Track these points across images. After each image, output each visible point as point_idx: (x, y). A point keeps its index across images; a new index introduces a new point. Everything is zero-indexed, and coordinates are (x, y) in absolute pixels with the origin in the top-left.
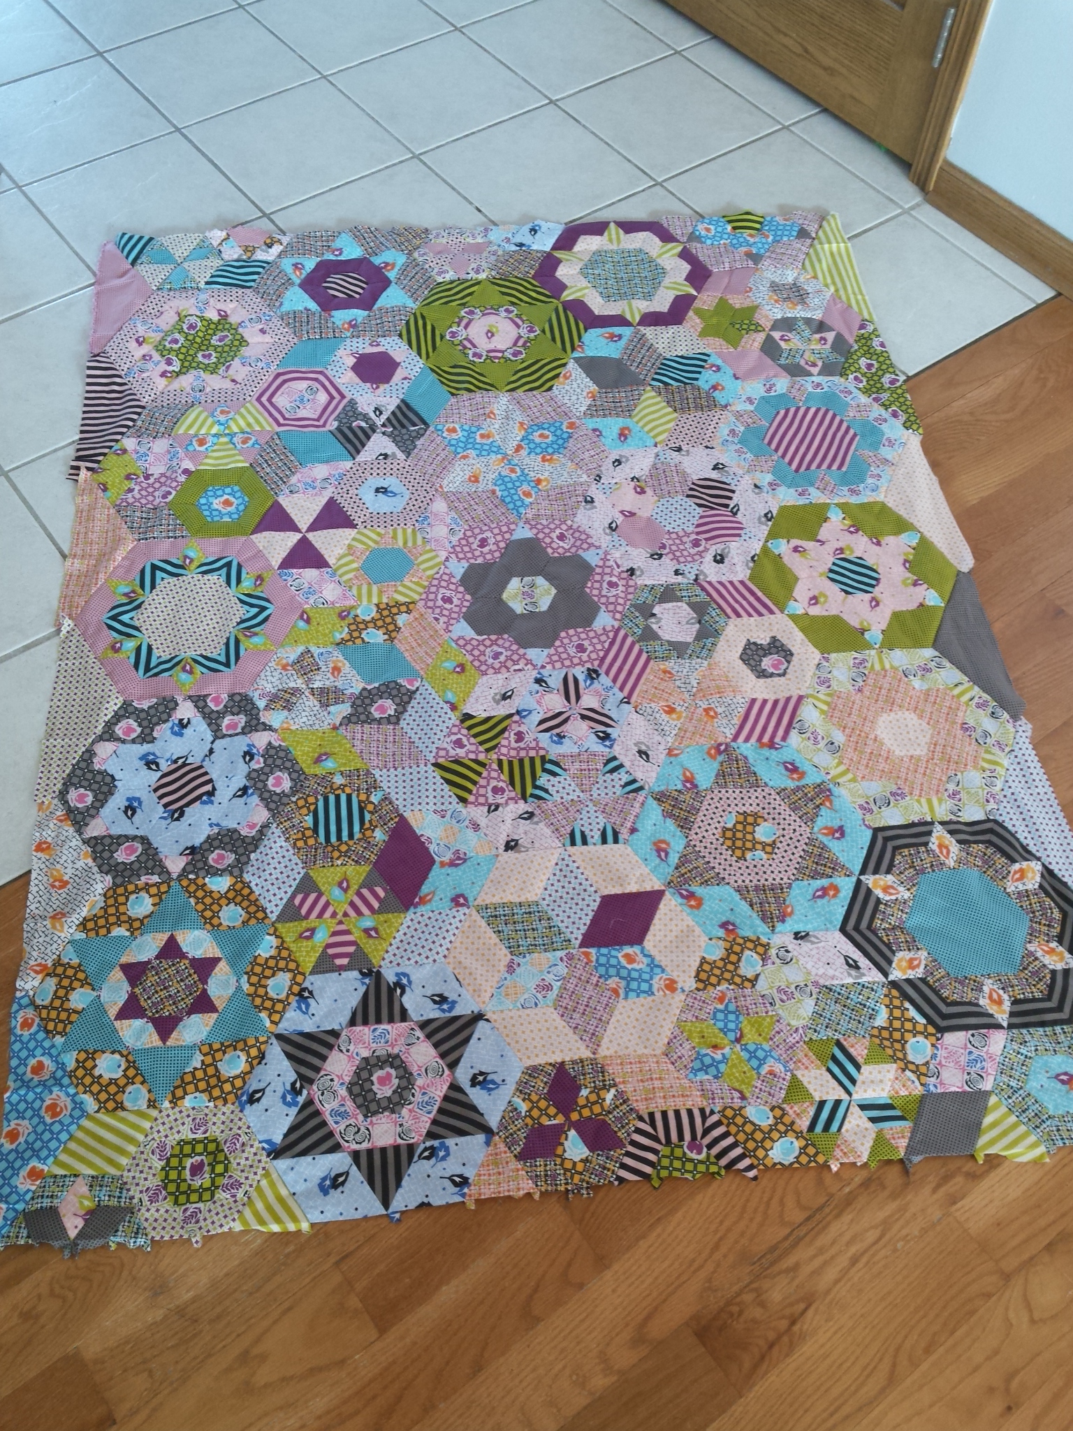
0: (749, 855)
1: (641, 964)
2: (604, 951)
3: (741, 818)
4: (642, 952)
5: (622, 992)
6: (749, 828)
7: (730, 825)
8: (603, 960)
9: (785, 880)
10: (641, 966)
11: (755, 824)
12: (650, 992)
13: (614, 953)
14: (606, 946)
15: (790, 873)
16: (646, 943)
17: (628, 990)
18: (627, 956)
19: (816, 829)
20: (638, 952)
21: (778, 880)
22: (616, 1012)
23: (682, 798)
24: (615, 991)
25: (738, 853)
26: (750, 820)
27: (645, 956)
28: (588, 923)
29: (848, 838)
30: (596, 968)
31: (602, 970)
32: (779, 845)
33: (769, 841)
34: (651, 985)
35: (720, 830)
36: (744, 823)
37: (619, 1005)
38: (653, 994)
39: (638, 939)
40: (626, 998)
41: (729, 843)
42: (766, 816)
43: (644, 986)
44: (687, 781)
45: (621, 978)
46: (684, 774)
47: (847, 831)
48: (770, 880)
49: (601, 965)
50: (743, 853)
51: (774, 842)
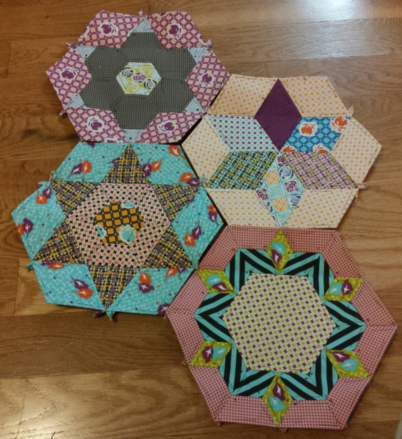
0: (100, 225)
1: (315, 127)
2: (292, 139)
3: (133, 212)
4: (307, 121)
5: (325, 148)
6: (126, 220)
7: (123, 206)
8: (298, 144)
9: (86, 258)
10: (316, 127)
11: (131, 224)
12: (337, 135)
13: (297, 135)
14: (289, 136)
15: (94, 260)
16: (303, 115)
17: (327, 145)
18: (304, 130)
19: (143, 270)
20: (306, 123)
21: (83, 252)
22: (337, 159)
23: (133, 168)
24: (322, 151)
25: (100, 218)
26: (134, 219)
27: (311, 120)
28: (266, 135)
29: (143, 296)
30: (300, 151)
31: (304, 149)
32: (119, 246)
33: (121, 237)
34: (333, 132)
35: (117, 201)
36: (130, 215)
37: (333, 155)
38: (339, 134)
39: (297, 117)
40: (331, 149)
41: (107, 209)
42: (142, 229)
43: (332, 136)
44: (150, 166)
45: (317, 143)
46: (155, 163)
47: (150, 294)
48: (81, 247)
49: (300, 147)
50: (100, 221)
51: (121, 242)
